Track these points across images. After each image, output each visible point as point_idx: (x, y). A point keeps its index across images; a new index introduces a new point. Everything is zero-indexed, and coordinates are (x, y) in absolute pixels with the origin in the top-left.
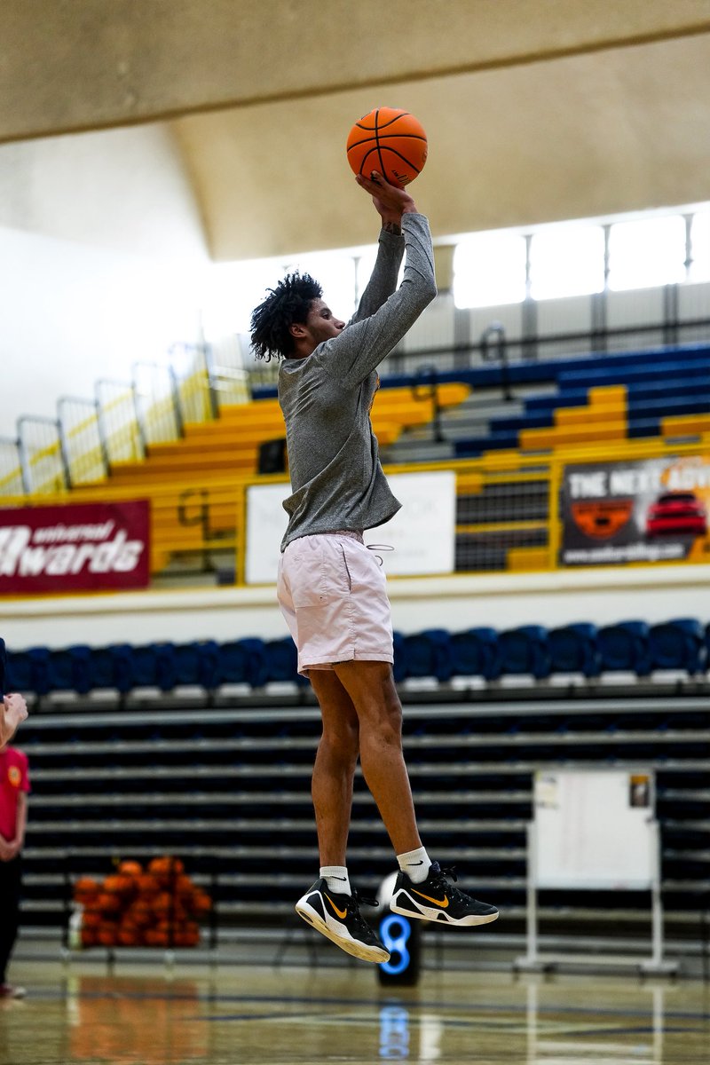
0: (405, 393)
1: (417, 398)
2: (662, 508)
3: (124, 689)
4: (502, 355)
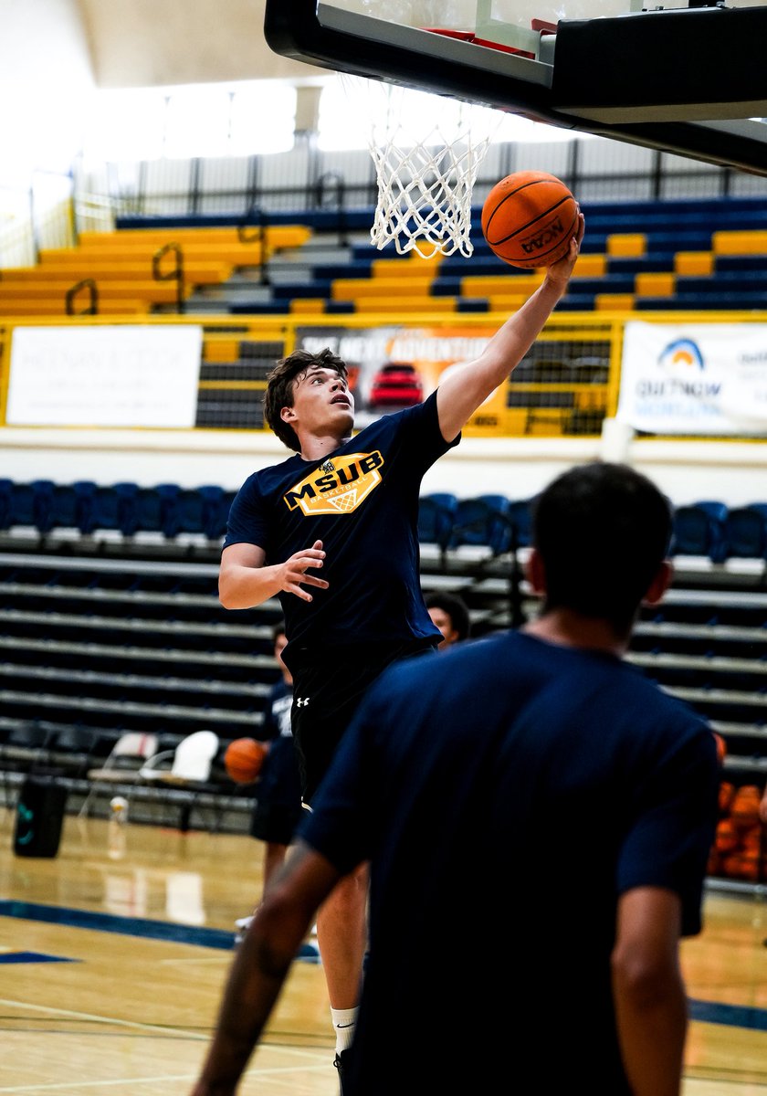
0: (232, 232)
1: (242, 239)
2: (385, 378)
4: (340, 200)
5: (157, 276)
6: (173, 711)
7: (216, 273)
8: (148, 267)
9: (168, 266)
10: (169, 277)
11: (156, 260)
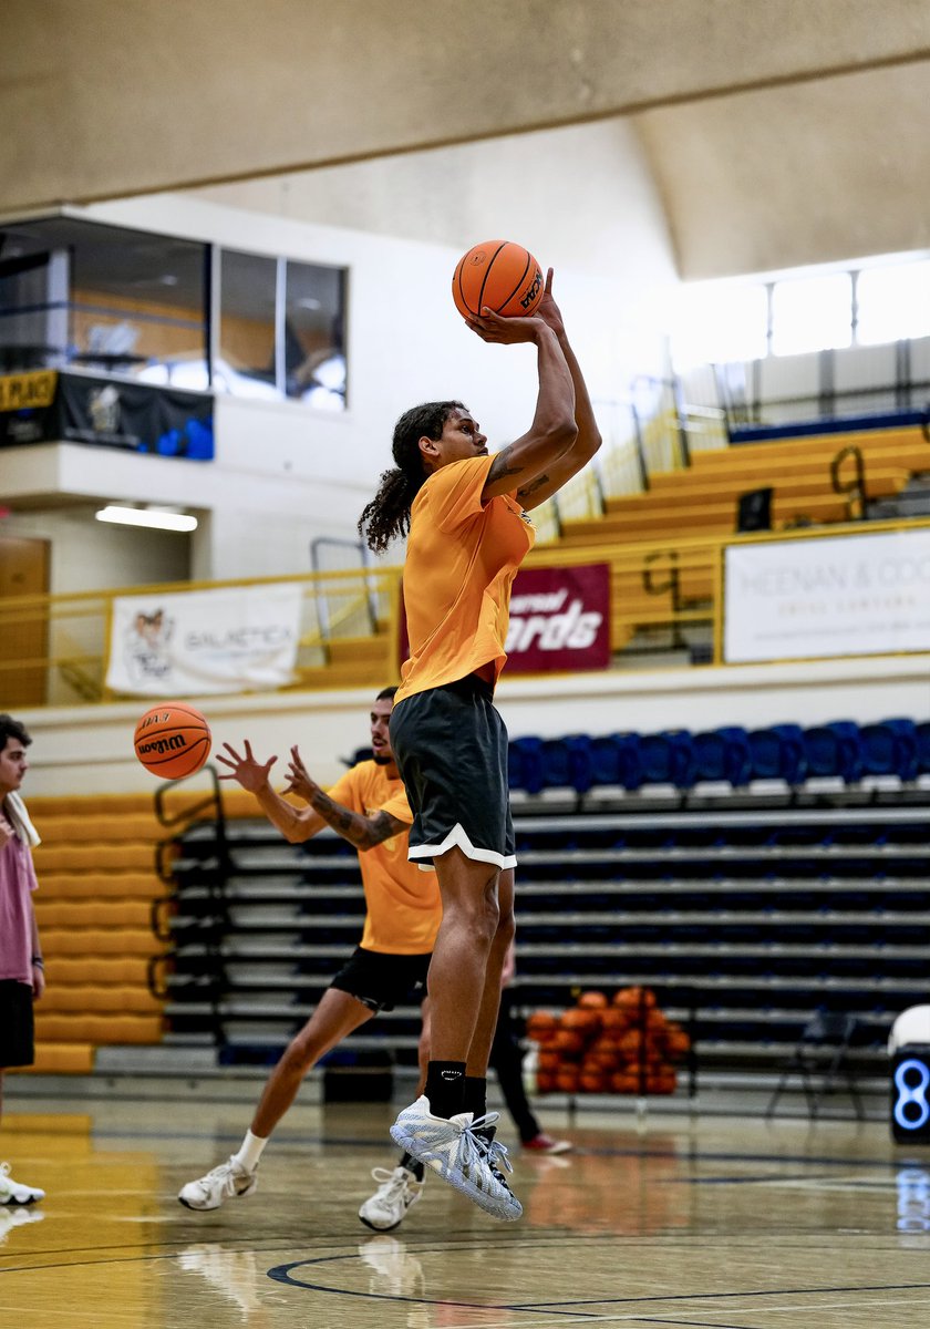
0: (915, 431)
3: (582, 788)
5: (837, 487)
6: (888, 984)
7: (890, 481)
8: (826, 479)
9: (848, 476)
10: (849, 488)
11: (834, 469)
